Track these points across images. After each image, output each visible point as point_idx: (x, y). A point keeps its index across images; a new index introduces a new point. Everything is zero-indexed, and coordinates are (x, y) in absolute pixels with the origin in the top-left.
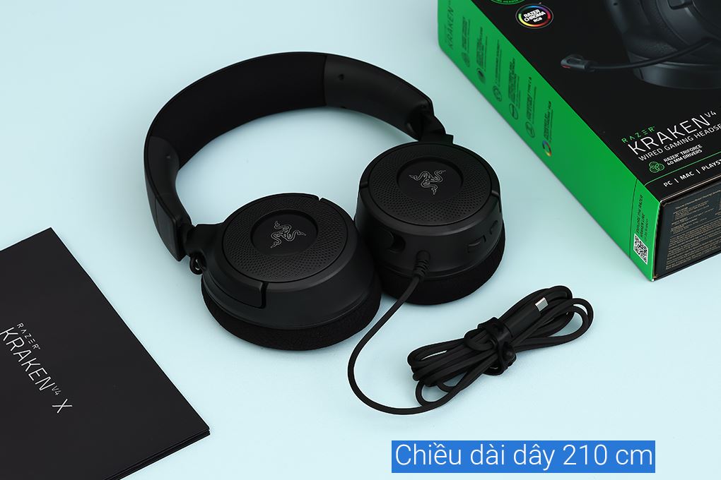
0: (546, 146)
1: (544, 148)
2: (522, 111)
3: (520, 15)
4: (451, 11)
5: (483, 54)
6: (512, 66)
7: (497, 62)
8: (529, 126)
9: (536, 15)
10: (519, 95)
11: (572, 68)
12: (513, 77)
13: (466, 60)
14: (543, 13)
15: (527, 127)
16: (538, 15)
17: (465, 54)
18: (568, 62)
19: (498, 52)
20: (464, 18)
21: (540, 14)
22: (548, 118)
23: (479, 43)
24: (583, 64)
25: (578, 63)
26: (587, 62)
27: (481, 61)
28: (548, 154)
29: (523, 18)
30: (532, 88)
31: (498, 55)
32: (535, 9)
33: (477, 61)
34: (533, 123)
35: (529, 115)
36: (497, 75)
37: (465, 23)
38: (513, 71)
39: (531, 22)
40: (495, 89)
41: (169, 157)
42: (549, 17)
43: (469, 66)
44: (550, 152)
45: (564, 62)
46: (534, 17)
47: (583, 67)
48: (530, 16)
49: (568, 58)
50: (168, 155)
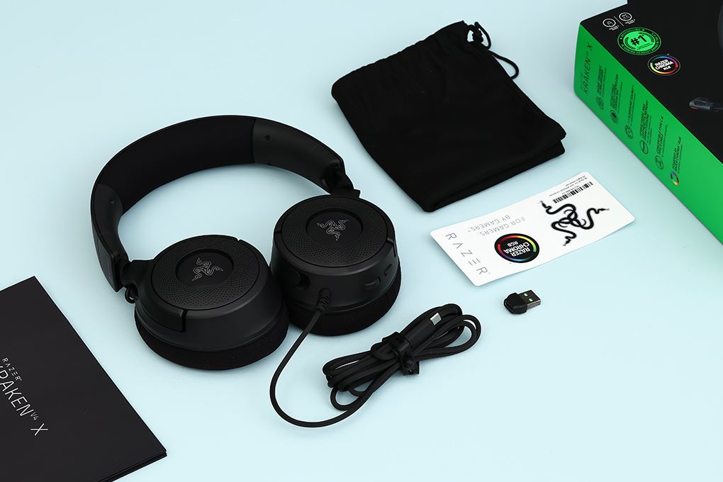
0: (674, 176)
1: (672, 178)
2: (652, 147)
3: (651, 64)
4: (588, 61)
5: (617, 98)
6: (645, 108)
7: (631, 105)
8: (659, 159)
9: (665, 64)
10: (650, 133)
11: (699, 110)
12: (645, 117)
13: (601, 103)
14: (671, 63)
15: (657, 160)
16: (667, 64)
17: (599, 99)
18: (695, 103)
19: (632, 95)
20: (600, 67)
21: (669, 64)
22: (678, 151)
23: (614, 88)
24: (708, 105)
25: (704, 104)
26: (712, 104)
27: (615, 103)
28: (676, 183)
29: (654, 66)
30: (663, 127)
31: (631, 98)
32: (664, 59)
33: (611, 104)
34: (663, 156)
35: (659, 149)
36: (630, 116)
37: (601, 71)
38: (646, 112)
39: (661, 70)
40: (627, 128)
41: (113, 202)
42: (677, 66)
43: (602, 109)
44: (678, 181)
45: (692, 104)
46: (663, 66)
47: (709, 108)
48: (660, 65)
49: (697, 100)
50: (111, 200)
